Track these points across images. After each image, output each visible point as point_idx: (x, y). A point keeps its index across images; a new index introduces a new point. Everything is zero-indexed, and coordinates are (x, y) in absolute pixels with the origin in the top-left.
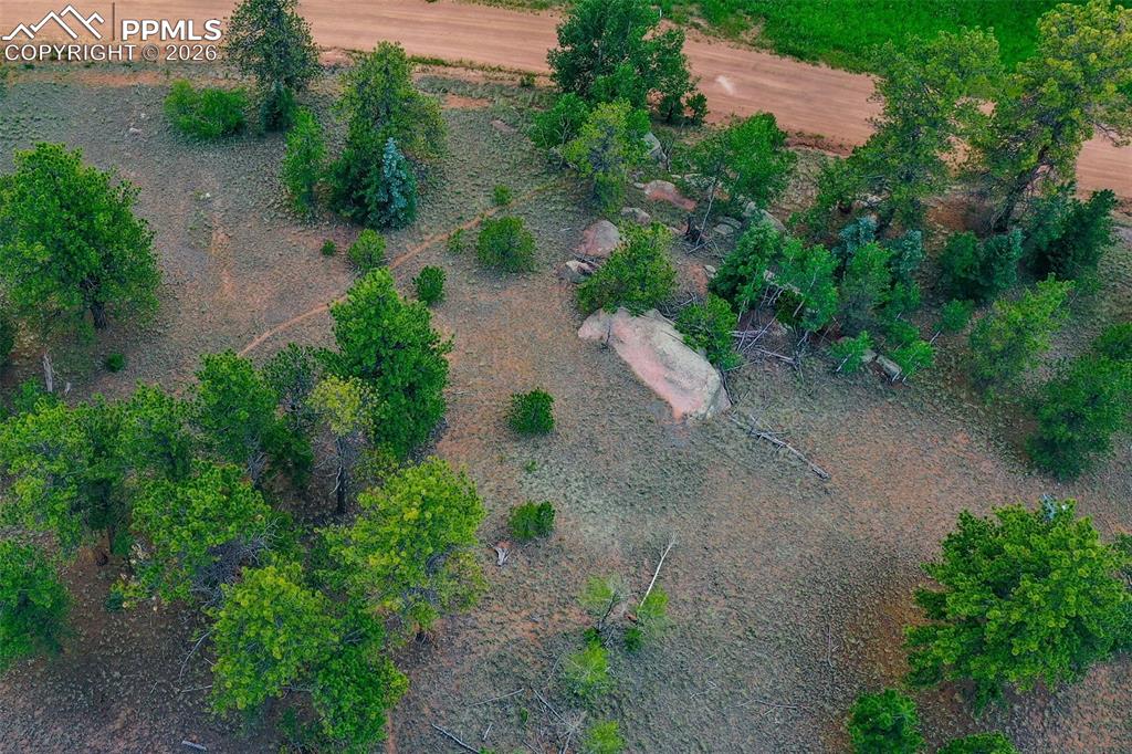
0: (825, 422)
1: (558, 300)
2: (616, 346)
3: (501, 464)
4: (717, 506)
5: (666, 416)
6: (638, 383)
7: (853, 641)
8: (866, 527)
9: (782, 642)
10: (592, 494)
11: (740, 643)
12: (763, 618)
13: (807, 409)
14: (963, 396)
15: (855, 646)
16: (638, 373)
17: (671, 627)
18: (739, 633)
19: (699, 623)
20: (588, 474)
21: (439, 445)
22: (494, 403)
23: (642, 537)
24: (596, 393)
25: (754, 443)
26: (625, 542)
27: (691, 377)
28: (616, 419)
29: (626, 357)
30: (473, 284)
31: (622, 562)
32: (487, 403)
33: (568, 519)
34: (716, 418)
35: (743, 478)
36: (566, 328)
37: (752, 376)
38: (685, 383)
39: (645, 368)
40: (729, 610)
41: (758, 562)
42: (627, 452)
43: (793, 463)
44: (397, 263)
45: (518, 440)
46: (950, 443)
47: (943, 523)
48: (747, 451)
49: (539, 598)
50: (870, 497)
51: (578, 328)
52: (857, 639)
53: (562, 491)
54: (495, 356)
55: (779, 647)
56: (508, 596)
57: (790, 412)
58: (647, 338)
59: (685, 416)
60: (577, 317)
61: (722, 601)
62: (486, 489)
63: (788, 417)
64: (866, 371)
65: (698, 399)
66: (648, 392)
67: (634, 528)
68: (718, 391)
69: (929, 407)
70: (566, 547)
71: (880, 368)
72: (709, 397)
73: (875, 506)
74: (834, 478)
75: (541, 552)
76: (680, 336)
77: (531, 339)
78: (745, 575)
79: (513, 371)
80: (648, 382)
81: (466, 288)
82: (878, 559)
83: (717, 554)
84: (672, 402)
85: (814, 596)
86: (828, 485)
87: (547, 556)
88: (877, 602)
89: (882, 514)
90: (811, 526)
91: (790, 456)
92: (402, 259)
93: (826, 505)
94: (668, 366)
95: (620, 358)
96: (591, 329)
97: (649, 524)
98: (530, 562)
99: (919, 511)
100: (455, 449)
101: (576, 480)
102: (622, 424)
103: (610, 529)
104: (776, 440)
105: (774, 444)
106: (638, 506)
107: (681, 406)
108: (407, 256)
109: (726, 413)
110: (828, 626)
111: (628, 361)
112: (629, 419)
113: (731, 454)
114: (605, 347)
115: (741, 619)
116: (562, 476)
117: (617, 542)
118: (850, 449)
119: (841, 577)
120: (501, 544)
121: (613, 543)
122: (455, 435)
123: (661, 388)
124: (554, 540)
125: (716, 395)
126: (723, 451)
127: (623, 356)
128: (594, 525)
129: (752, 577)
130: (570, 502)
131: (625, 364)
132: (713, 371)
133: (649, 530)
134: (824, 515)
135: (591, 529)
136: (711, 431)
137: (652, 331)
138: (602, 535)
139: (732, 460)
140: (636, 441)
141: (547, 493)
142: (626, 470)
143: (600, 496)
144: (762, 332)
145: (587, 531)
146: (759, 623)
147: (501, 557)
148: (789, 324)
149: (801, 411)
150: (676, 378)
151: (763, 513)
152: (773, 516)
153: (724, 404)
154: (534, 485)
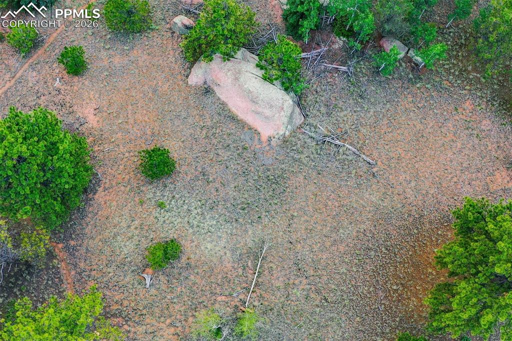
0: (372, 116)
1: (171, 52)
2: (215, 88)
3: (142, 205)
4: (298, 206)
5: (256, 142)
6: (233, 118)
7: (395, 287)
8: (402, 197)
9: (347, 302)
10: (208, 217)
11: (318, 310)
12: (333, 287)
13: (359, 109)
14: (470, 68)
15: (396, 290)
16: (233, 109)
17: (271, 310)
18: (317, 302)
19: (289, 302)
20: (203, 202)
21: (96, 197)
22: (132, 154)
23: (246, 245)
24: (204, 132)
25: (321, 148)
26: (233, 251)
27: (271, 107)
28: (220, 152)
29: (223, 98)
30: (108, 49)
31: (233, 267)
32: (127, 155)
33: (192, 241)
34: (293, 134)
35: (314, 179)
36: (179, 77)
37: (319, 89)
38: (268, 112)
39: (238, 106)
40: (308, 287)
41: (328, 244)
42: (230, 177)
43: (350, 158)
44: (52, 39)
45: (151, 183)
46: (460, 110)
47: (455, 179)
48: (316, 156)
49: (177, 307)
50: (405, 172)
51: (187, 77)
52: (397, 285)
53: (186, 219)
54: (130, 112)
55: (345, 306)
56: (157, 310)
57: (346, 116)
58: (237, 79)
59: (270, 139)
60: (186, 67)
61: (304, 281)
62: (132, 228)
63: (345, 119)
64: (401, 65)
65: (278, 122)
66: (242, 124)
67: (239, 238)
68: (293, 112)
69: (446, 84)
70: (193, 264)
71: (410, 60)
72: (286, 120)
73: (408, 178)
74: (379, 163)
75: (176, 271)
76: (261, 73)
77: (155, 91)
78: (319, 257)
79: (144, 123)
80: (241, 116)
81: (104, 54)
82: (411, 219)
83: (299, 246)
84: (260, 130)
85: (367, 261)
86: (375, 170)
87: (180, 274)
88: (410, 253)
89: (413, 184)
90: (363, 206)
91: (347, 153)
92: (55, 35)
93: (374, 186)
94: (254, 101)
95: (219, 99)
96: (197, 76)
97: (250, 233)
98: (168, 281)
99: (438, 173)
100: (108, 198)
101: (196, 208)
102: (225, 155)
103: (222, 243)
104: (338, 142)
105: (336, 145)
106: (241, 220)
107: (266, 131)
108: (58, 32)
109: (300, 127)
110: (377, 281)
111: (225, 100)
112: (229, 150)
113: (305, 162)
114: (207, 91)
115: (318, 292)
116: (185, 207)
117: (228, 252)
118: (390, 135)
119: (385, 241)
120: (147, 270)
121: (225, 254)
122: (107, 186)
123: (250, 119)
124: (184, 260)
125: (291, 117)
126: (299, 160)
127: (221, 97)
128: (211, 242)
129: (324, 257)
130: (192, 227)
131: (223, 104)
132: (287, 97)
133: (250, 237)
134: (372, 196)
135: (209, 246)
136: (290, 146)
137: (239, 72)
138: (217, 249)
139: (306, 166)
140: (236, 167)
141: (175, 223)
142: (231, 193)
143: (213, 218)
144: (324, 48)
145: (207, 248)
146: (331, 291)
147: (148, 282)
148: (344, 36)
149: (355, 112)
150: (260, 110)
151: (330, 203)
152: (337, 205)
153: (299, 119)
154: (166, 218)
